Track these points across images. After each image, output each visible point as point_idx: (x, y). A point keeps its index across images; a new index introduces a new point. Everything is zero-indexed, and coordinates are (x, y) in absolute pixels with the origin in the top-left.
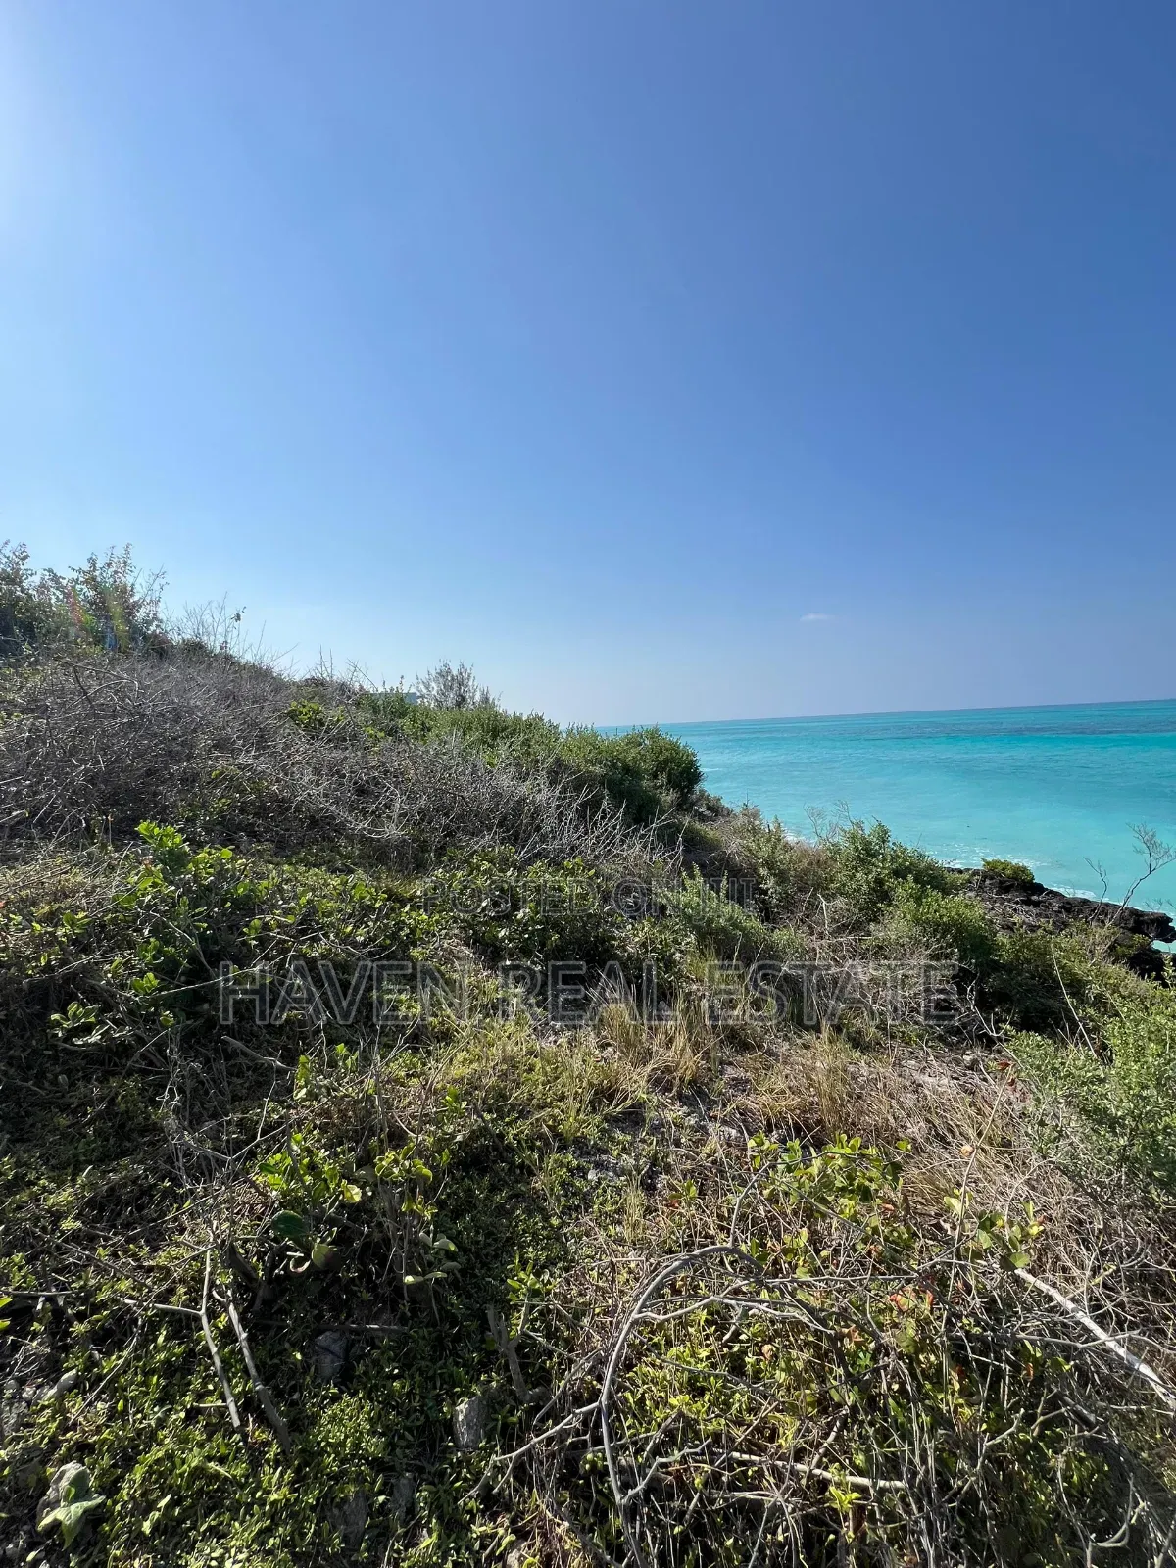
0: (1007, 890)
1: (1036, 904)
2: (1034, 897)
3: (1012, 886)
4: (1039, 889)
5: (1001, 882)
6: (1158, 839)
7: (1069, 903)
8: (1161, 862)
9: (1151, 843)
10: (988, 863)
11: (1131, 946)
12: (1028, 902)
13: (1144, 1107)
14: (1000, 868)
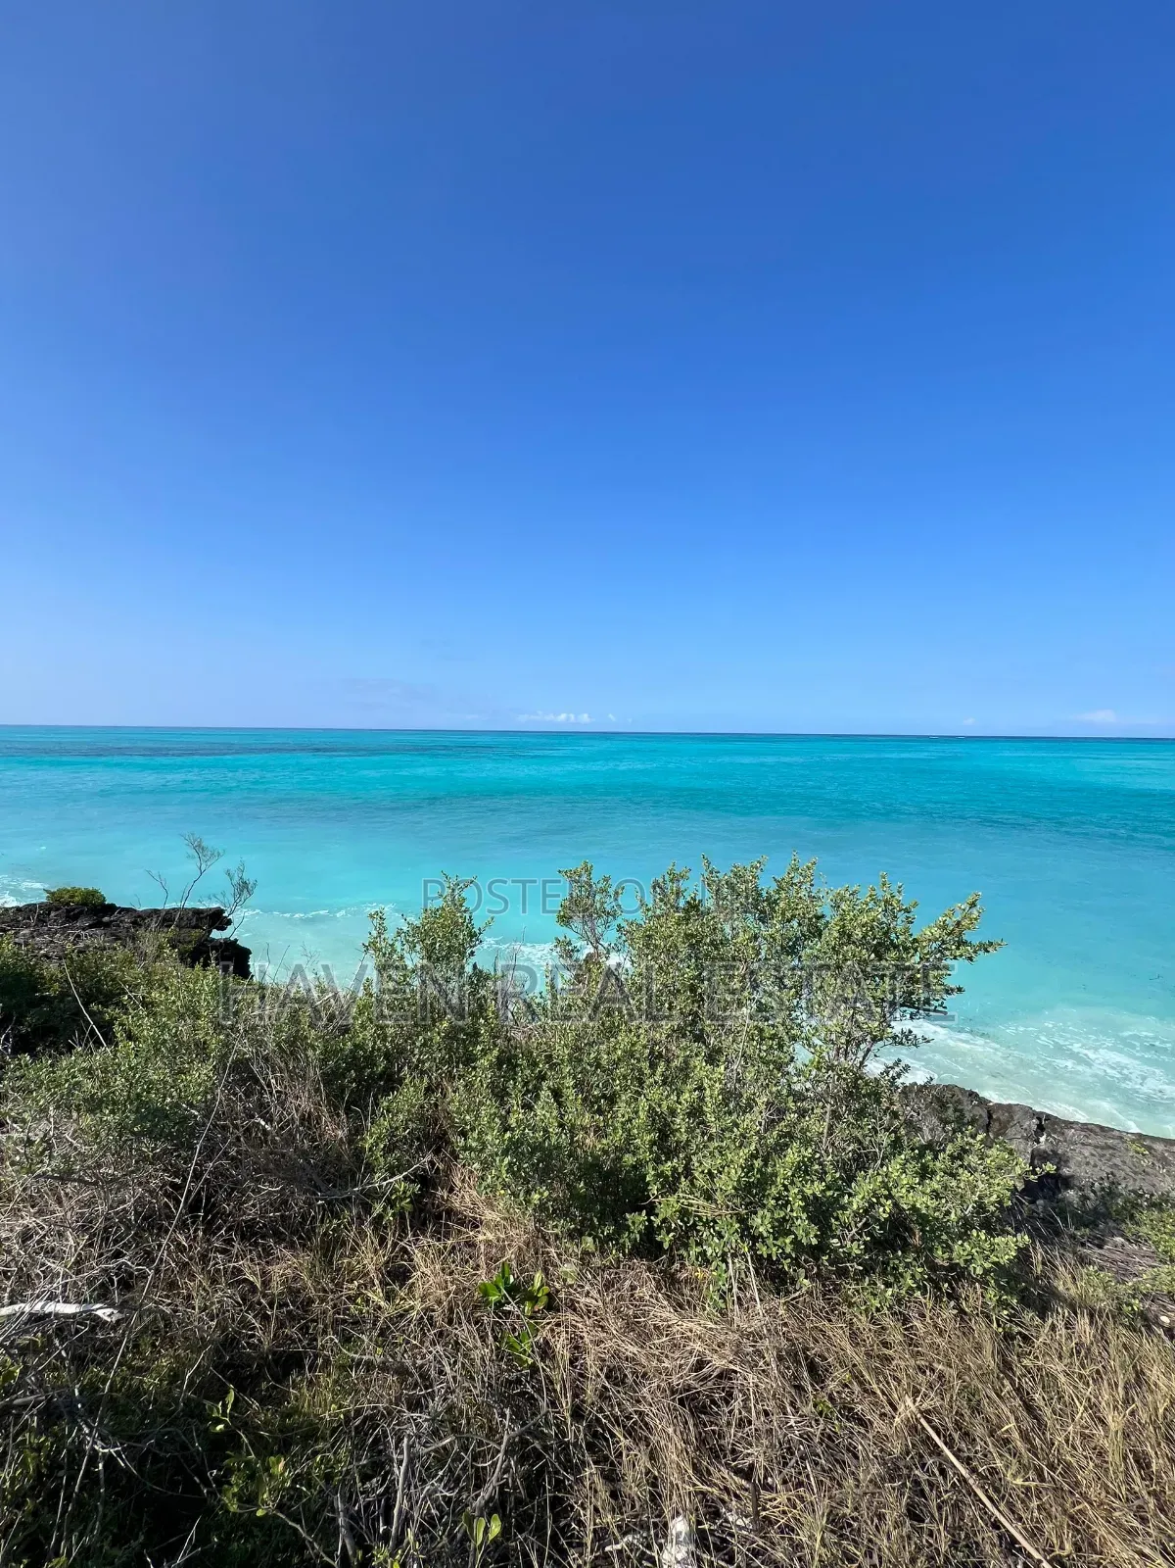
0: (76, 918)
1: (107, 925)
2: (106, 919)
3: (81, 913)
4: (112, 908)
5: (68, 911)
6: (203, 844)
7: (139, 916)
8: (209, 863)
9: (199, 848)
10: (53, 894)
11: (190, 942)
12: (97, 925)
13: (134, 1076)
14: (67, 896)
